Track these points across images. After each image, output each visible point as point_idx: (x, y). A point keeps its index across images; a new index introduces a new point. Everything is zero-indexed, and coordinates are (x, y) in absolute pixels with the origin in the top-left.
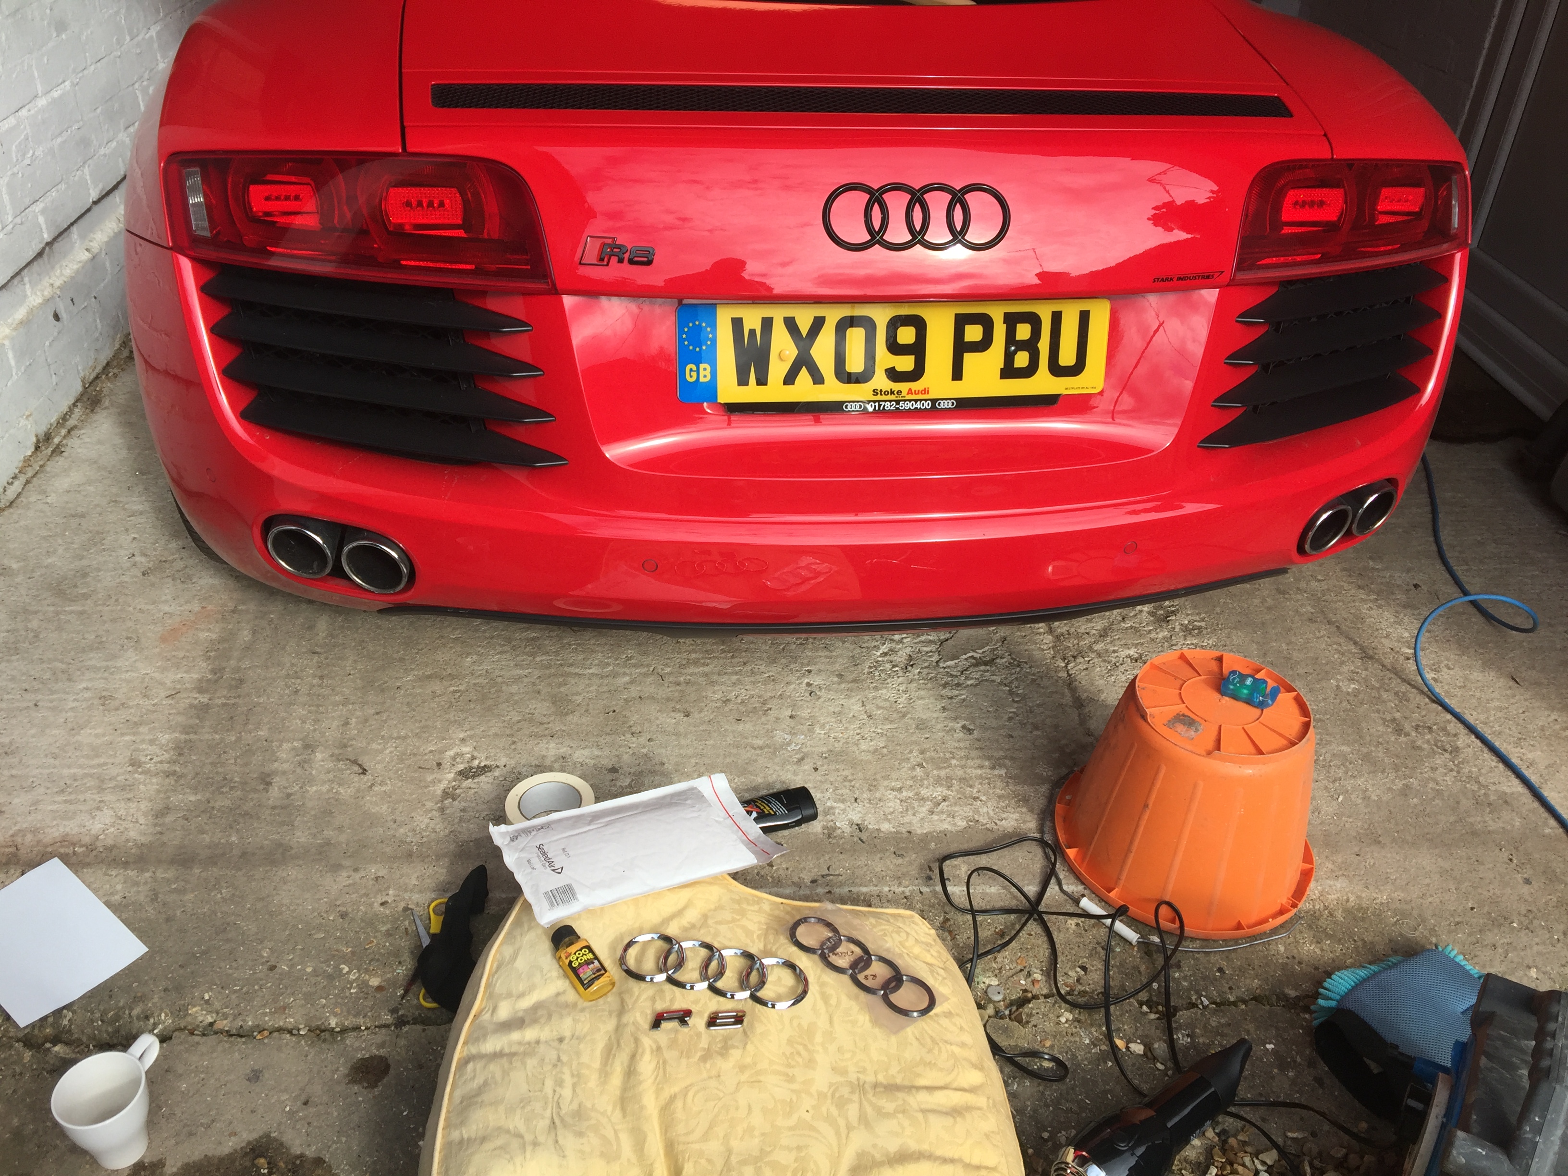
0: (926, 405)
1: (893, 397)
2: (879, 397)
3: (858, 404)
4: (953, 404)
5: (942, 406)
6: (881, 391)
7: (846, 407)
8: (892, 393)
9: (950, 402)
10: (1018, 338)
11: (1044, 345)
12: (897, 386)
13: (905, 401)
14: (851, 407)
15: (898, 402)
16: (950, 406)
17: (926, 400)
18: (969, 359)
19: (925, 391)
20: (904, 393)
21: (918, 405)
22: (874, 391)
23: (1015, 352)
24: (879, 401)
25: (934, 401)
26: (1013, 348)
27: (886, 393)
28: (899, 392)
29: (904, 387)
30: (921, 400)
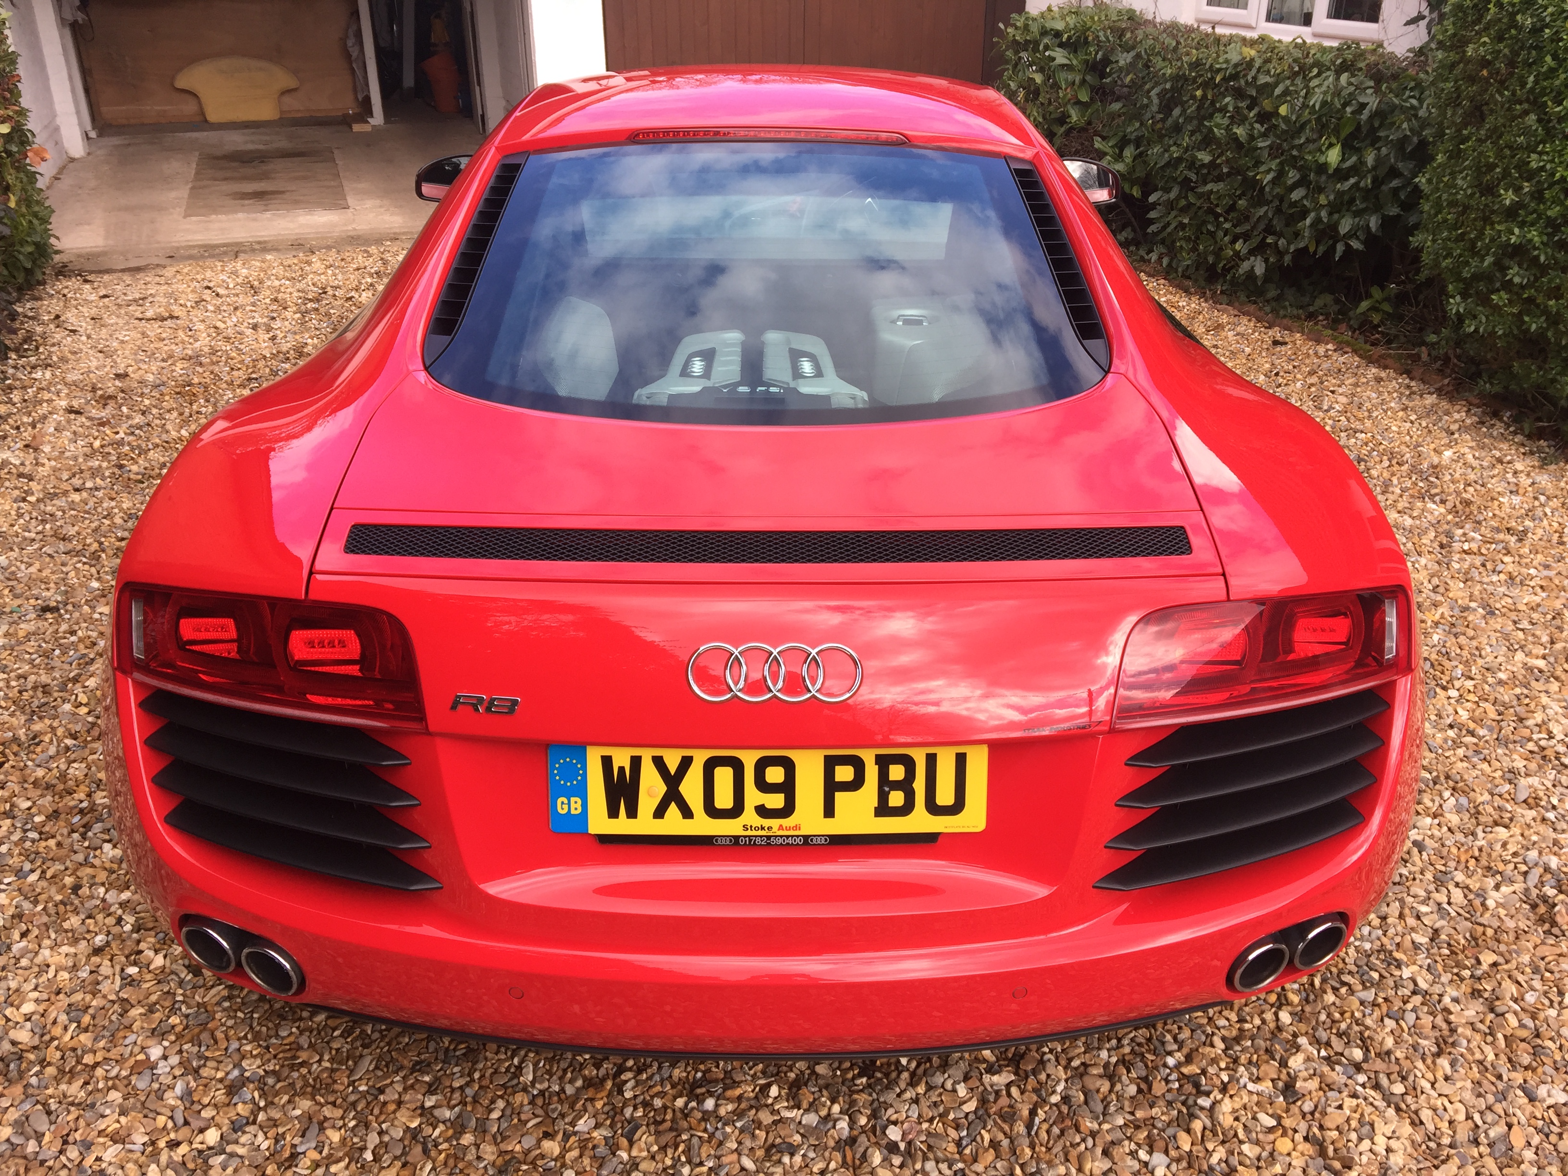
0: (798, 840)
1: (764, 833)
2: (749, 833)
3: (728, 839)
4: (826, 840)
5: (815, 843)
6: (751, 826)
7: (716, 841)
8: (763, 828)
9: (823, 838)
10: (891, 779)
11: (919, 785)
12: (767, 823)
13: (776, 836)
14: (720, 842)
15: (769, 837)
16: (823, 842)
17: (798, 836)
18: (839, 796)
19: (797, 827)
20: (775, 829)
21: (790, 841)
22: (744, 826)
23: (889, 792)
24: (749, 836)
25: (806, 837)
26: (886, 788)
27: (756, 829)
28: (770, 828)
29: (774, 823)
30: (792, 836)
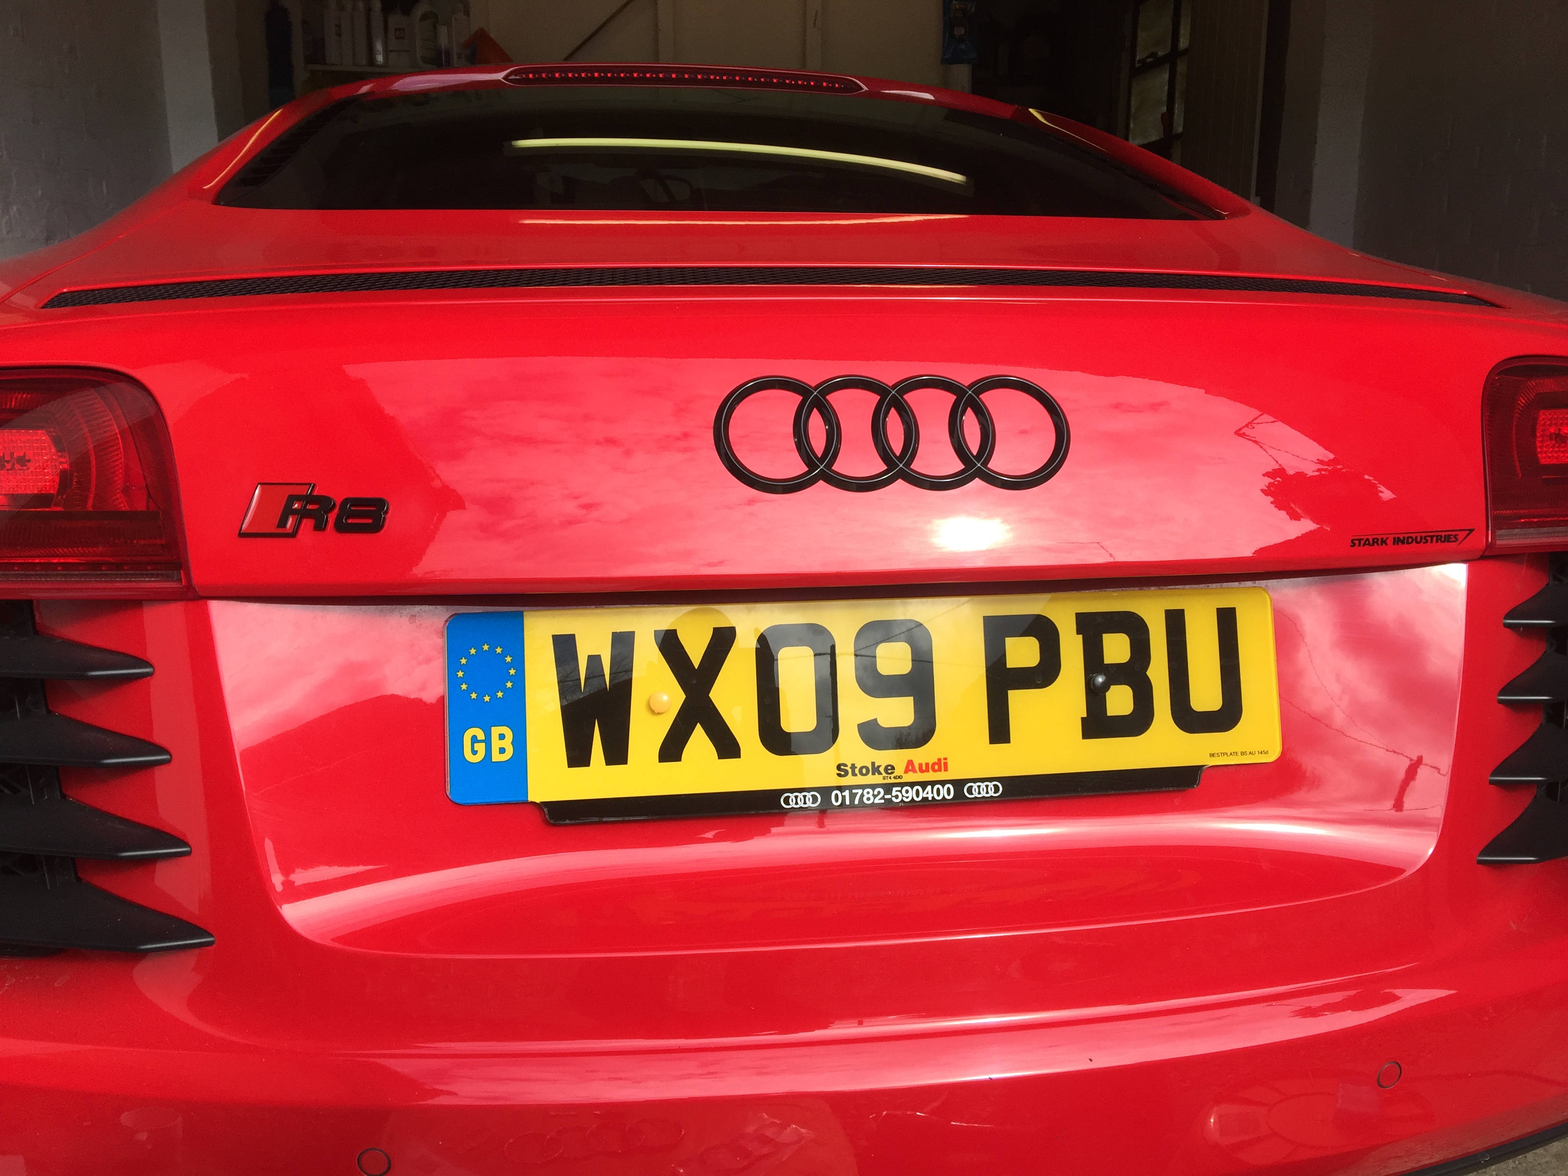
0: (943, 792)
1: (877, 779)
2: (849, 780)
3: (809, 795)
4: (996, 789)
5: (975, 794)
6: (853, 767)
7: (787, 801)
8: (876, 770)
9: (991, 785)
10: (1107, 660)
11: (1158, 673)
12: (884, 757)
13: (902, 785)
14: (795, 802)
15: (888, 788)
16: (991, 793)
17: (943, 783)
18: (1018, 699)
19: (941, 765)
20: (899, 771)
21: (928, 793)
22: (839, 767)
23: (1106, 687)
24: (850, 788)
25: (959, 784)
26: (1100, 679)
27: (864, 771)
28: (889, 769)
29: (897, 758)
30: (933, 783)
